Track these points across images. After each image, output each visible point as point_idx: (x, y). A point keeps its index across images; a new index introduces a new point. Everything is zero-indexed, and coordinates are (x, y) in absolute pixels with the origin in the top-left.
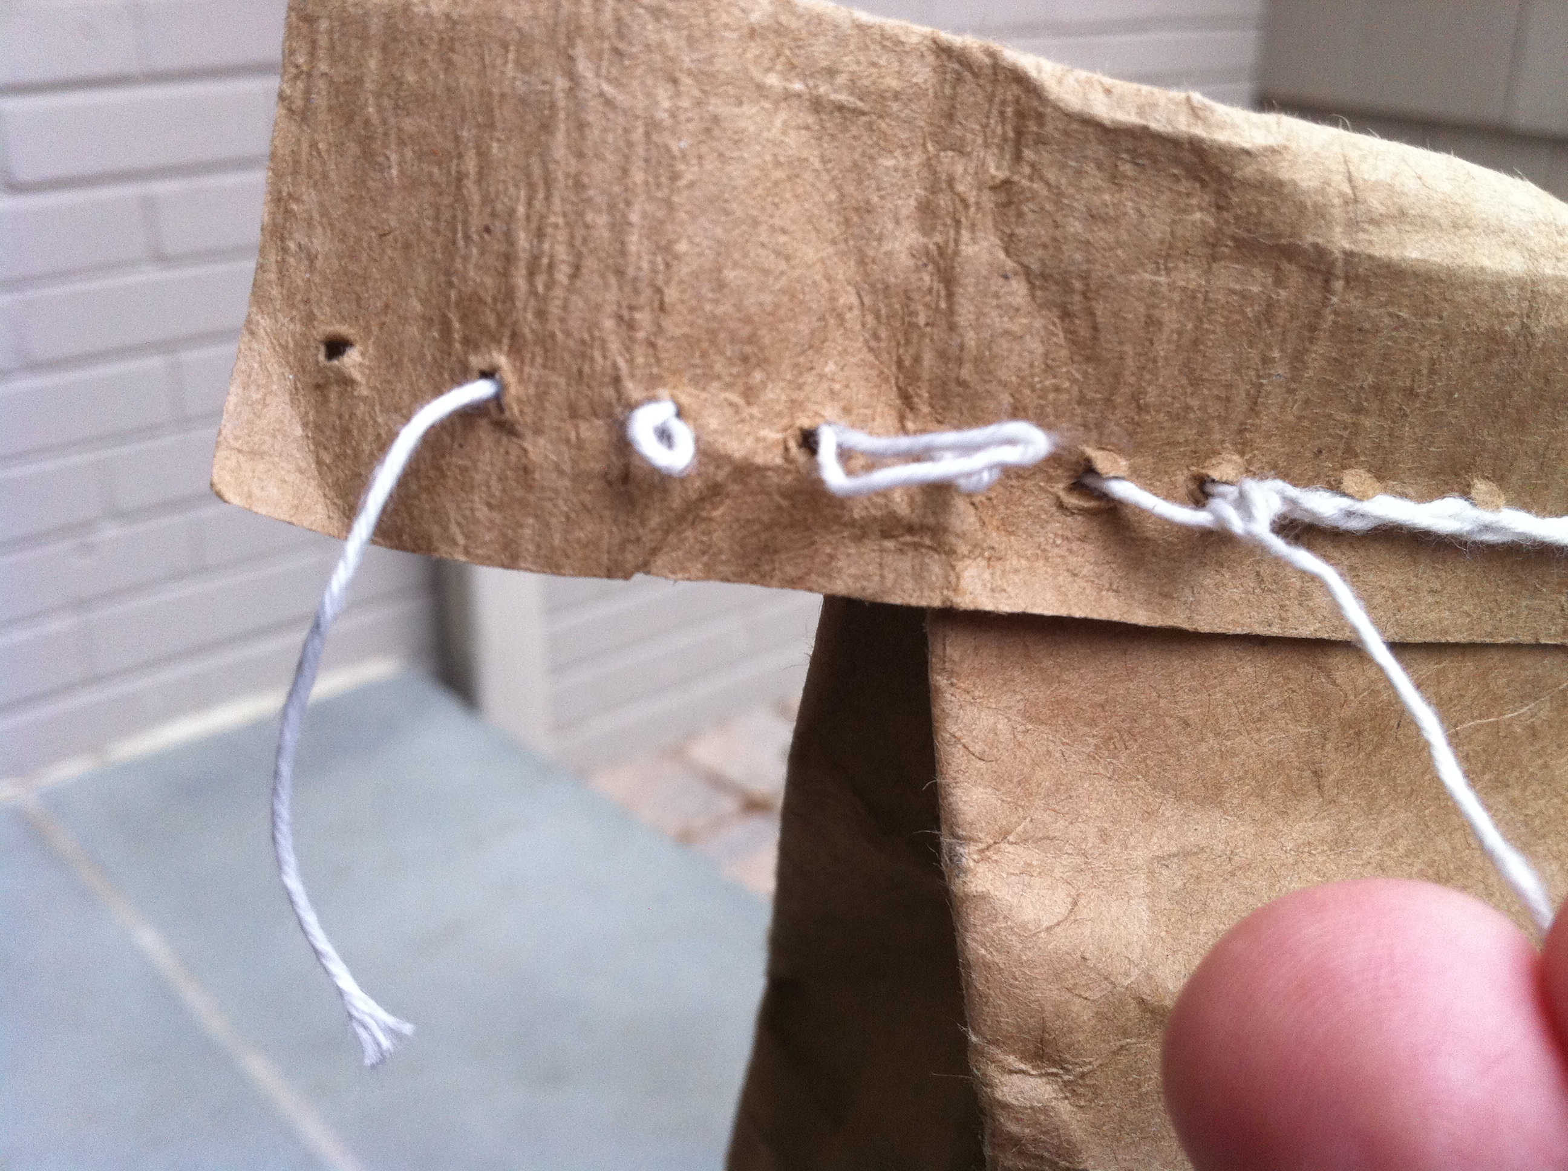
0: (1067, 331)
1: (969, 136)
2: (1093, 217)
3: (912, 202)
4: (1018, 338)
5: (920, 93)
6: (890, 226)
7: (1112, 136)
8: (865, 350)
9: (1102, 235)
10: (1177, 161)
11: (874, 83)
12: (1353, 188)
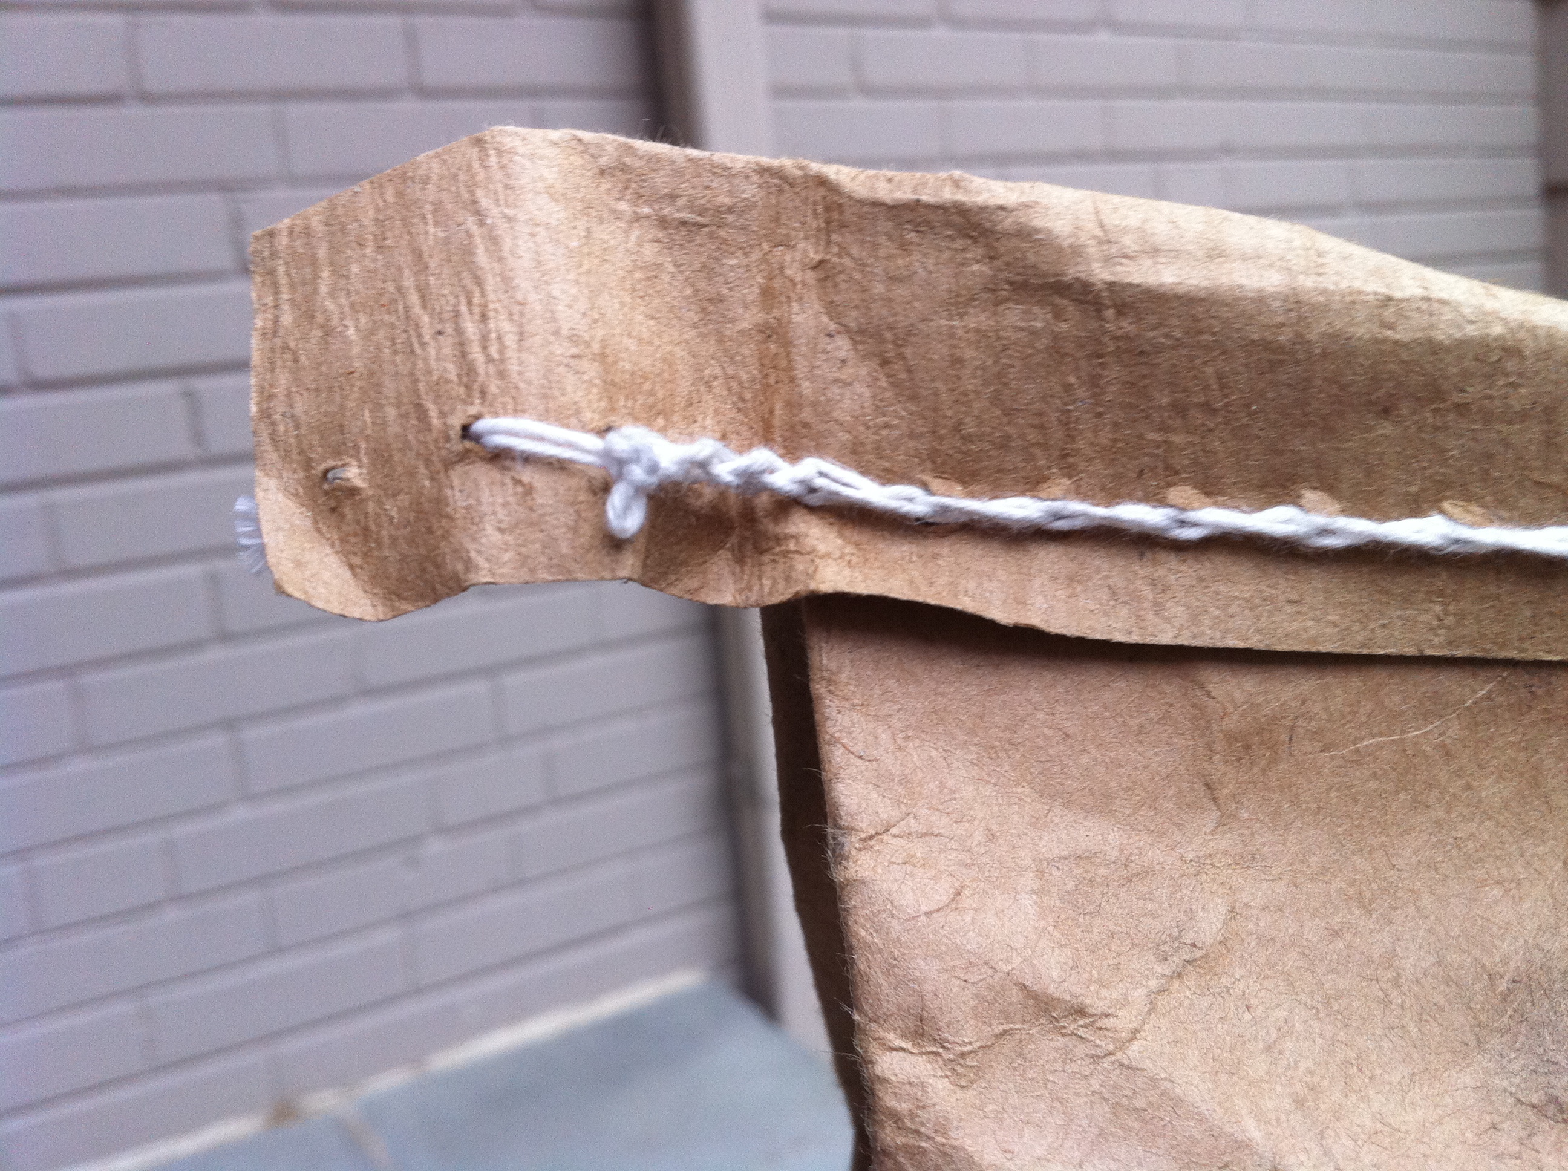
0: (889, 376)
1: (793, 233)
2: (893, 279)
3: (756, 290)
4: (846, 384)
5: (750, 206)
6: (740, 311)
7: (895, 212)
8: (734, 410)
9: (901, 292)
10: (948, 224)
11: (709, 201)
12: (1105, 231)
